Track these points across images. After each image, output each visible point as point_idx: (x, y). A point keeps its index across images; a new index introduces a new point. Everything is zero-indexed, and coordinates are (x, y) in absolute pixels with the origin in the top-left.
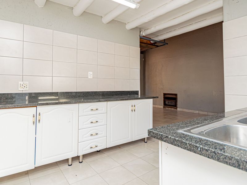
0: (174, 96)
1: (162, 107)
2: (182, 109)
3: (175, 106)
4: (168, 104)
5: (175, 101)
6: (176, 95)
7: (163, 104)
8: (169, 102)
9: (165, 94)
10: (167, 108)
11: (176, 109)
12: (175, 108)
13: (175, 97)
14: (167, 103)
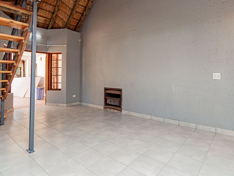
0: (118, 93)
1: (102, 107)
2: (128, 112)
3: (119, 106)
4: (110, 103)
5: (119, 99)
6: (120, 90)
7: (103, 103)
8: (111, 101)
9: (106, 89)
10: (109, 110)
11: (121, 111)
12: (119, 109)
13: (120, 94)
14: (108, 101)
